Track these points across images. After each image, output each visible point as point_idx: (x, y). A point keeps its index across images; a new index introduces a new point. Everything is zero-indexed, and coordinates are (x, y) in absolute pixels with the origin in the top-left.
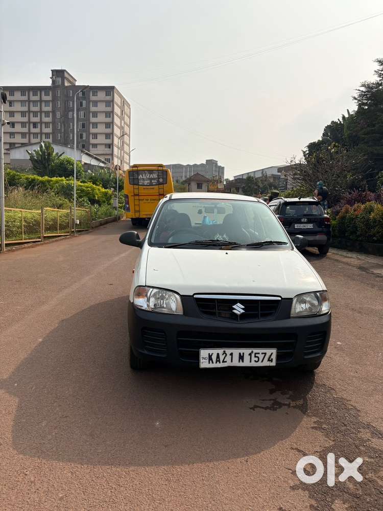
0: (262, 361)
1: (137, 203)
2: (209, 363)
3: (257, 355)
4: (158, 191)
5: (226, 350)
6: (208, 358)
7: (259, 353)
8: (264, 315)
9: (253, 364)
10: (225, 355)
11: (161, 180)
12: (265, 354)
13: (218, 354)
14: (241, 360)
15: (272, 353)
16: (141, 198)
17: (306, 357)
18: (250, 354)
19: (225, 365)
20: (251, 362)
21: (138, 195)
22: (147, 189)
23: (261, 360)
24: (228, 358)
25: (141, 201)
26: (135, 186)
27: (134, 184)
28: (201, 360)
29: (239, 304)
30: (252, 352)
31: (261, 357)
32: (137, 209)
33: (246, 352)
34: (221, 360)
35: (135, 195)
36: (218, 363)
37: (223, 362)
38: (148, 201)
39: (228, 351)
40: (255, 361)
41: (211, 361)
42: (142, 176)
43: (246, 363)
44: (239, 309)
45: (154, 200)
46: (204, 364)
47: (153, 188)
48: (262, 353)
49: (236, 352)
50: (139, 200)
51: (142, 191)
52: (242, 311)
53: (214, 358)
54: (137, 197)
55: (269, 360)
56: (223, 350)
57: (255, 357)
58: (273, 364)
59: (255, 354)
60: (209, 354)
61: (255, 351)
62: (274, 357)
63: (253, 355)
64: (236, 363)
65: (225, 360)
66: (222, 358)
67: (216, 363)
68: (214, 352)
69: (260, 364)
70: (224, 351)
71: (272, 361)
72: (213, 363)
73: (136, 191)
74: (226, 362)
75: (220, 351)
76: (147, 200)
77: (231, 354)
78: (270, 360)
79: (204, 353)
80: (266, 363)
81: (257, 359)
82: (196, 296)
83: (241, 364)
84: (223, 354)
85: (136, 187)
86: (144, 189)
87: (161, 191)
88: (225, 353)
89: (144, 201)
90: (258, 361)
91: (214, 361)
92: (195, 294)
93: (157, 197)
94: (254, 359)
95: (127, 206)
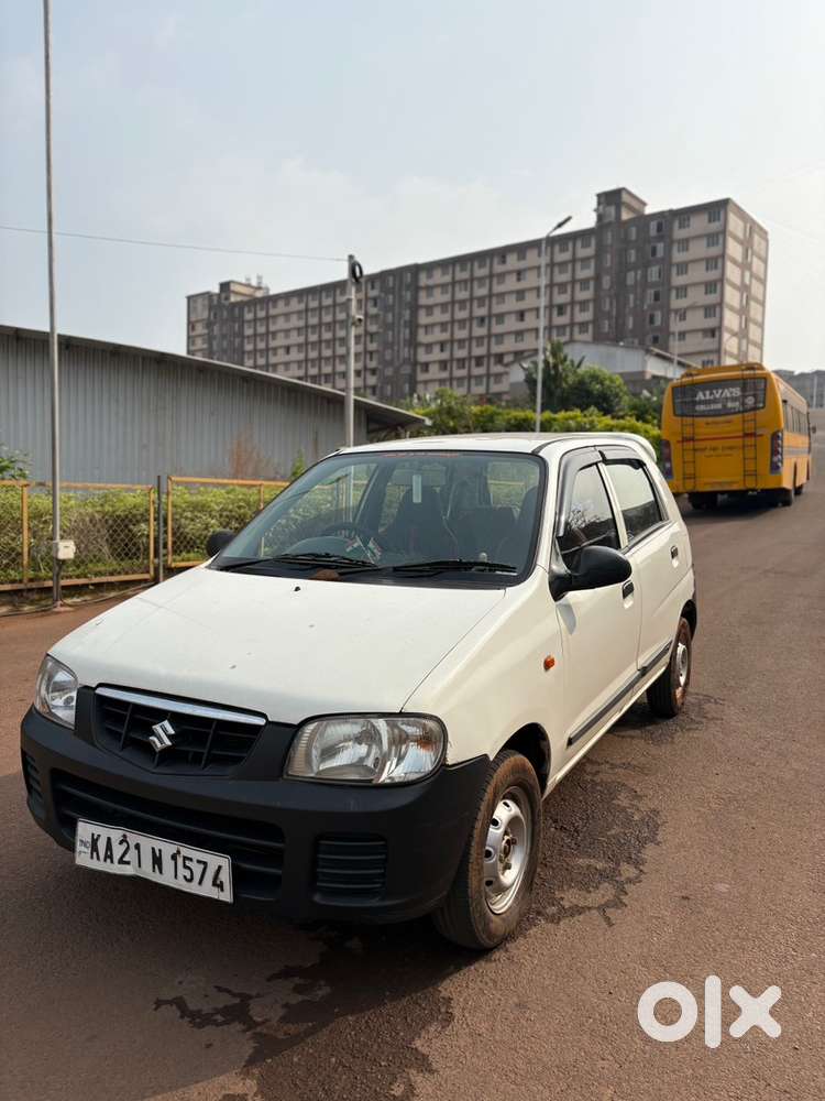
0: (200, 883)
1: (689, 457)
2: (92, 857)
3: (188, 863)
4: (740, 427)
5: (128, 834)
6: (90, 844)
7: (191, 860)
8: (214, 760)
9: (181, 885)
10: (125, 845)
11: (750, 401)
12: (205, 864)
13: (109, 839)
14: (156, 867)
15: (220, 867)
16: (699, 445)
18: (174, 857)
19: (128, 870)
20: (176, 877)
21: (693, 439)
22: (716, 423)
23: (197, 877)
24: (132, 856)
25: (698, 454)
26: (685, 418)
27: (682, 415)
28: (79, 847)
29: (166, 724)
30: (179, 852)
31: (197, 869)
32: (690, 470)
33: (167, 848)
34: (117, 856)
35: (685, 440)
36: (109, 860)
37: (121, 861)
38: (717, 453)
39: (132, 838)
40: (185, 878)
41: (95, 854)
42: (705, 395)
43: (168, 877)
44: (163, 735)
45: (731, 448)
46: (83, 857)
47: (729, 422)
48: (199, 862)
49: (149, 843)
50: (695, 450)
51: (703, 430)
52: (169, 742)
53: (102, 847)
54: (690, 445)
55: (215, 884)
56: (120, 833)
58: (226, 896)
59: (185, 858)
60: (94, 835)
61: (186, 851)
62: (225, 877)
63: (180, 861)
64: (148, 871)
65: (126, 859)
66: (118, 851)
67: (105, 860)
68: (103, 833)
69: (193, 888)
70: (125, 836)
71: (222, 887)
72: (98, 858)
73: (688, 431)
74: (128, 863)
75: (116, 834)
76: (714, 449)
77: (137, 847)
78: (217, 884)
79: (85, 830)
80: (207, 890)
81: (188, 874)
82: (100, 691)
83: (156, 878)
84: (121, 843)
85: (689, 420)
86: (708, 424)
87: (749, 427)
88: (124, 840)
89: (707, 453)
90: (191, 880)
91: (102, 856)
92: (101, 685)
93: (739, 442)
94: (182, 872)
95: (668, 465)
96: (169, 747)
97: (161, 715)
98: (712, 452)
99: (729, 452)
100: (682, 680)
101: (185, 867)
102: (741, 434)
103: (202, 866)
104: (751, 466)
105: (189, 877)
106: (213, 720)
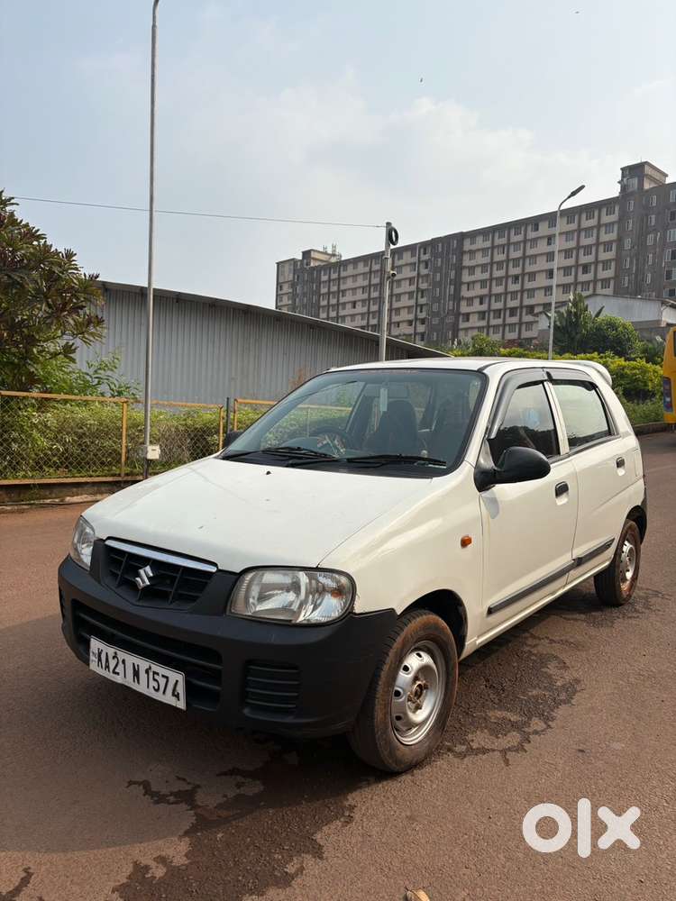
0: (164, 692)
2: (98, 665)
3: (156, 677)
5: (118, 652)
6: (98, 656)
7: (158, 674)
8: (180, 598)
9: (151, 693)
10: (116, 660)
12: (167, 678)
13: (108, 655)
14: (136, 678)
15: (177, 681)
18: (147, 672)
19: (117, 679)
20: (148, 687)
23: (162, 688)
24: (120, 668)
28: (91, 656)
29: (148, 568)
30: (150, 668)
31: (162, 681)
33: (143, 664)
34: (112, 667)
36: (107, 669)
37: (114, 671)
39: (120, 654)
40: (154, 688)
41: (100, 663)
43: (143, 688)
44: (145, 576)
46: (93, 664)
48: (163, 676)
49: (131, 659)
52: (147, 583)
53: (103, 659)
55: (173, 694)
56: (113, 650)
58: (181, 705)
59: (154, 673)
60: (98, 650)
61: (156, 668)
62: (181, 689)
63: (151, 674)
64: (130, 681)
65: (117, 670)
66: (112, 663)
67: (105, 669)
68: (104, 648)
69: (158, 696)
70: (116, 653)
71: (178, 697)
72: (102, 667)
74: (118, 674)
75: (111, 651)
77: (124, 661)
78: (175, 694)
79: (95, 645)
80: (168, 699)
81: (156, 685)
82: (110, 542)
83: (135, 686)
84: (114, 658)
88: (115, 656)
90: (157, 690)
91: (104, 665)
92: (109, 538)
94: (153, 684)
95: (668, 399)
96: (148, 586)
97: (145, 561)
100: (629, 575)
101: (155, 680)
103: (165, 680)
105: (156, 687)
106: (180, 566)
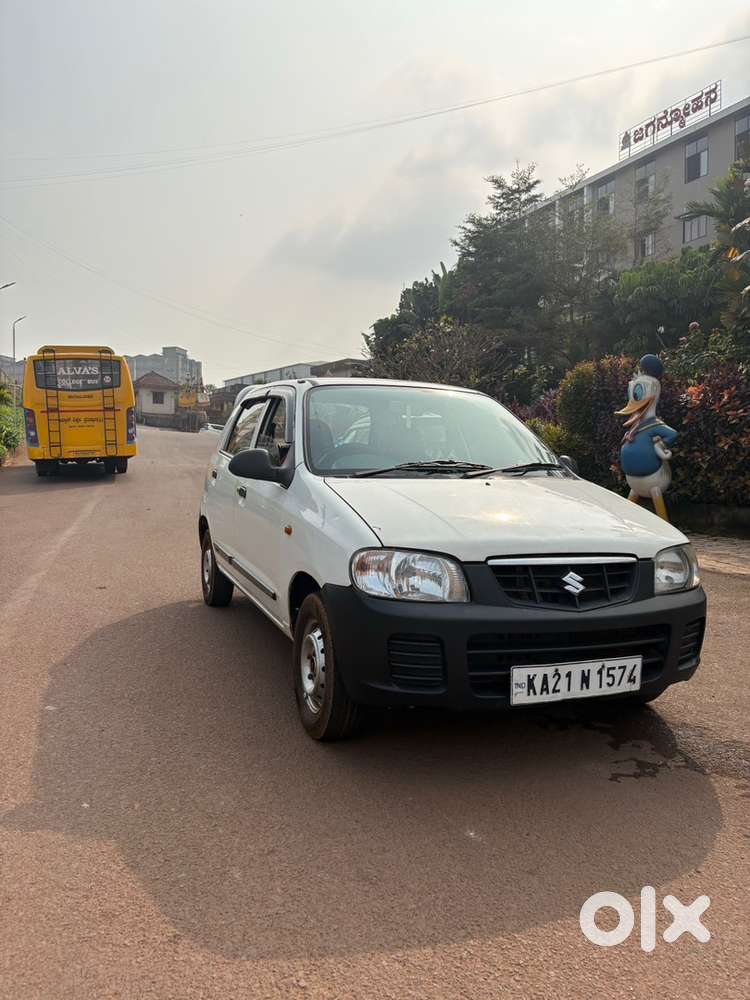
0: (619, 684)
1: (54, 426)
2: (528, 694)
3: (611, 672)
4: (101, 402)
5: (559, 667)
6: (528, 685)
7: (614, 668)
9: (606, 691)
10: (557, 677)
11: (107, 379)
12: (624, 667)
13: (545, 676)
14: (584, 685)
15: (635, 666)
16: (63, 416)
17: (681, 668)
18: (600, 672)
19: (558, 697)
20: (601, 686)
21: (56, 410)
22: (78, 397)
23: (617, 681)
24: (563, 684)
25: (62, 424)
26: (49, 391)
27: (47, 388)
28: (515, 690)
29: (572, 574)
30: (603, 666)
31: (617, 673)
32: (55, 438)
33: (593, 666)
34: (551, 686)
35: (49, 410)
36: (545, 693)
37: (555, 691)
38: (80, 424)
39: (564, 669)
40: (608, 684)
41: (531, 691)
42: (66, 371)
43: (594, 690)
44: (574, 583)
45: (92, 420)
46: (519, 697)
47: (90, 397)
48: (620, 668)
49: (576, 669)
50: (59, 421)
51: (65, 402)
52: (581, 587)
53: (538, 684)
54: (55, 416)
55: (630, 680)
56: (554, 668)
57: (609, 675)
58: (636, 687)
59: (609, 669)
60: (529, 676)
61: (609, 663)
62: (637, 673)
63: (605, 673)
64: (577, 692)
65: (557, 688)
66: (551, 683)
67: (541, 693)
68: (538, 671)
69: (616, 690)
70: (557, 670)
71: (634, 681)
72: (535, 693)
73: (53, 403)
74: (559, 691)
75: (549, 670)
76: (78, 420)
77: (569, 675)
78: (632, 680)
79: (519, 674)
80: (623, 687)
81: (610, 680)
82: (491, 562)
83: (584, 694)
84: (554, 676)
85: (52, 393)
86: (70, 397)
87: (109, 403)
88: (557, 673)
89: (71, 423)
90: (612, 684)
91: (538, 690)
93: (100, 415)
94: (607, 680)
95: (32, 434)
98: (75, 424)
99: (91, 423)
102: (102, 408)
103: (621, 670)
104: (111, 437)
105: (611, 682)
106: (603, 565)
